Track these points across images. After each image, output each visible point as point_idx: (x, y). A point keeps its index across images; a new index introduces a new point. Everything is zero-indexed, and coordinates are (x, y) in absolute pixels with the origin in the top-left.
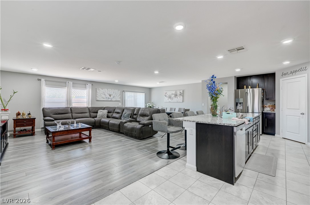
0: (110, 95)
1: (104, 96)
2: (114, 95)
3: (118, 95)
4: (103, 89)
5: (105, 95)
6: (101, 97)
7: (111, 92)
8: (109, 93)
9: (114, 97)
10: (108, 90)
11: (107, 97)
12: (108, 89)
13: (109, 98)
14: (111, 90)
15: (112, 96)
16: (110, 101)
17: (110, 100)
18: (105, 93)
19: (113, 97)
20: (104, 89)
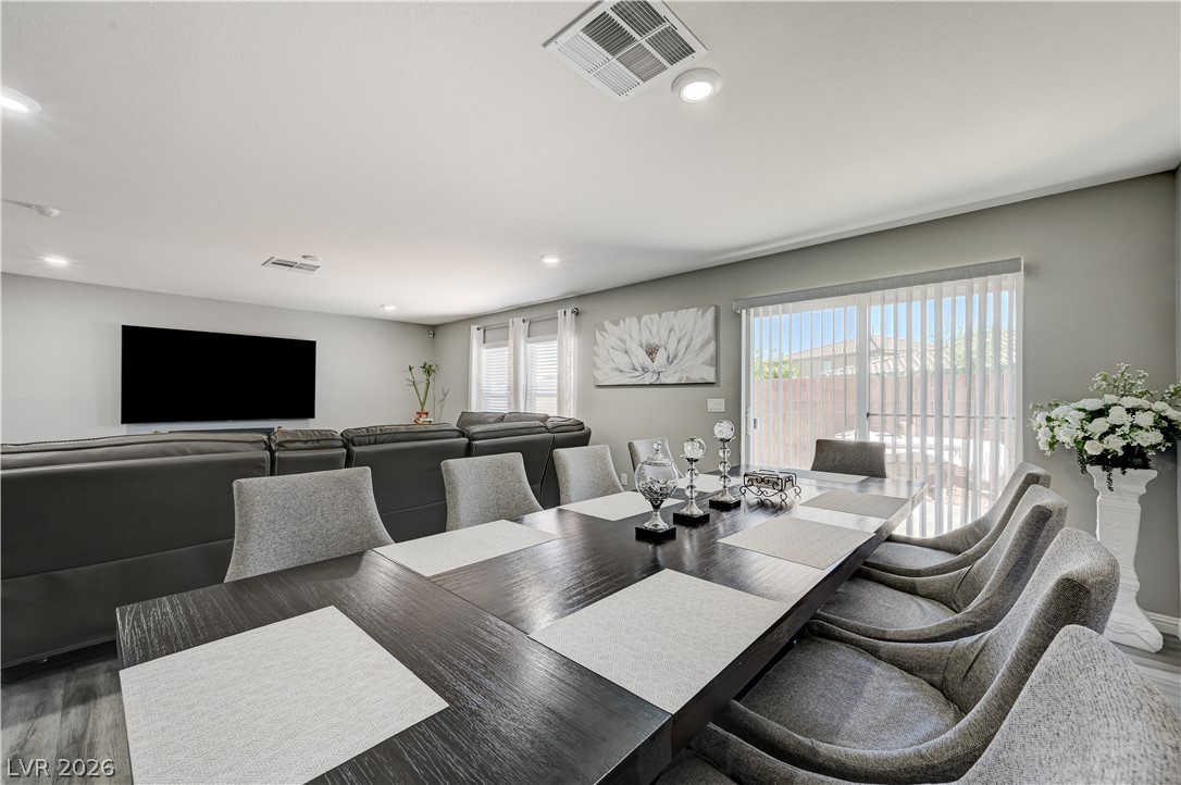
0: (651, 352)
1: (621, 360)
2: (672, 348)
3: (696, 344)
4: (616, 323)
5: (626, 352)
6: (614, 366)
7: (654, 332)
8: (646, 337)
9: (675, 357)
10: (645, 318)
11: (637, 366)
12: (639, 321)
13: (645, 370)
14: (656, 316)
15: (661, 356)
16: (651, 385)
17: (653, 381)
18: (628, 339)
19: (670, 361)
20: (621, 322)
